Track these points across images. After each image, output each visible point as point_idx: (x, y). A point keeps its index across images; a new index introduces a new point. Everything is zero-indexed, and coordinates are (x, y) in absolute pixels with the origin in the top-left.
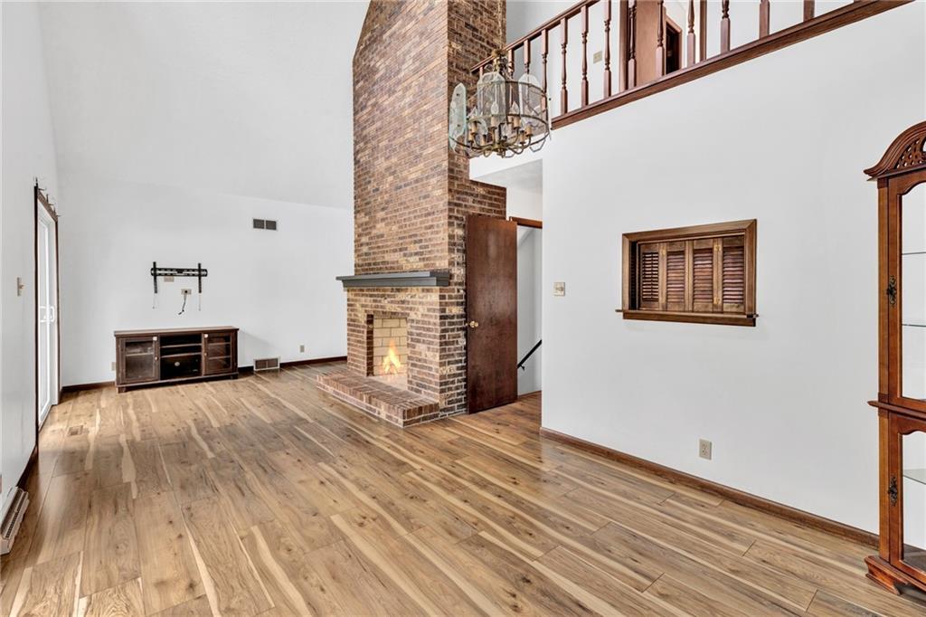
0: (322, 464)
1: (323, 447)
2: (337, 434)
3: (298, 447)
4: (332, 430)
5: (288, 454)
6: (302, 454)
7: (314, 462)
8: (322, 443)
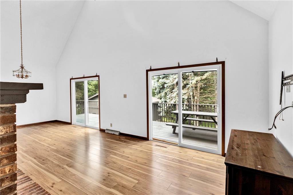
0: (55, 148)
1: (56, 154)
2: (49, 160)
3: (66, 152)
4: (52, 162)
5: (69, 150)
6: (63, 150)
7: (58, 149)
8: (56, 155)
